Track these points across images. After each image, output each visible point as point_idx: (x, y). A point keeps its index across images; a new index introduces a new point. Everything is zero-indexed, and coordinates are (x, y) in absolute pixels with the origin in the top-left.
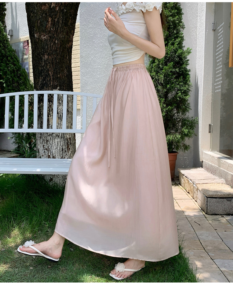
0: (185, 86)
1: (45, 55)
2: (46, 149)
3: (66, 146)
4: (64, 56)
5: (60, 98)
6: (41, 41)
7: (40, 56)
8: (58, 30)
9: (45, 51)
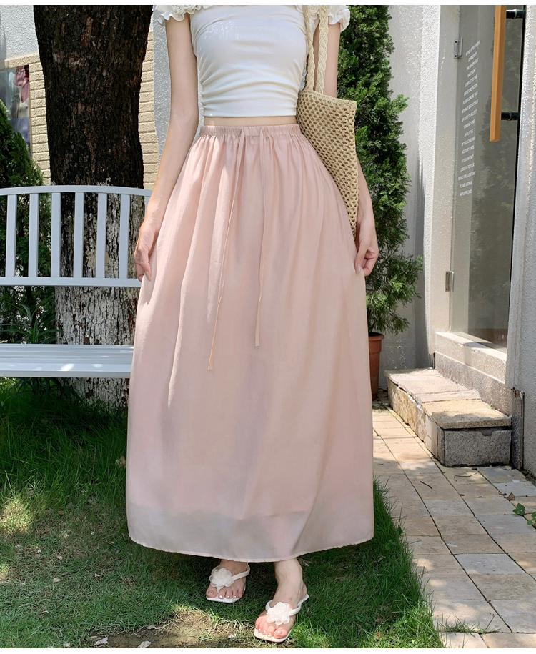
0: (396, 181)
1: (77, 102)
2: (80, 324)
3: (127, 318)
4: (122, 105)
5: (113, 204)
6: (69, 70)
7: (66, 104)
8: (108, 46)
9: (77, 95)
